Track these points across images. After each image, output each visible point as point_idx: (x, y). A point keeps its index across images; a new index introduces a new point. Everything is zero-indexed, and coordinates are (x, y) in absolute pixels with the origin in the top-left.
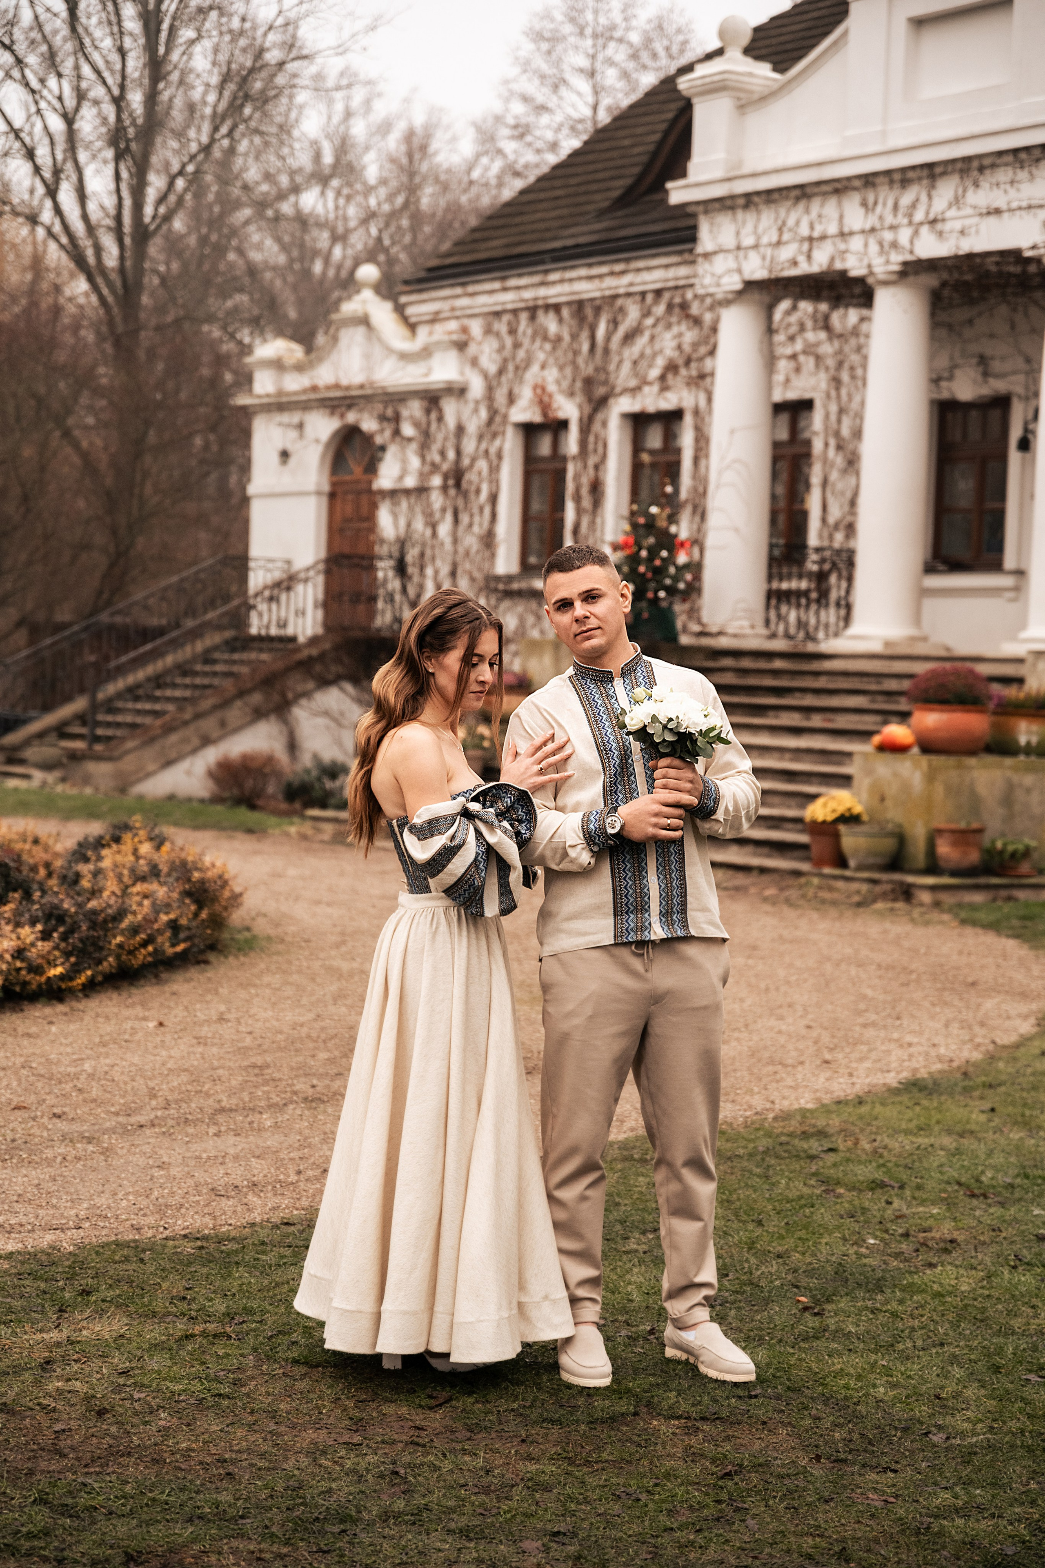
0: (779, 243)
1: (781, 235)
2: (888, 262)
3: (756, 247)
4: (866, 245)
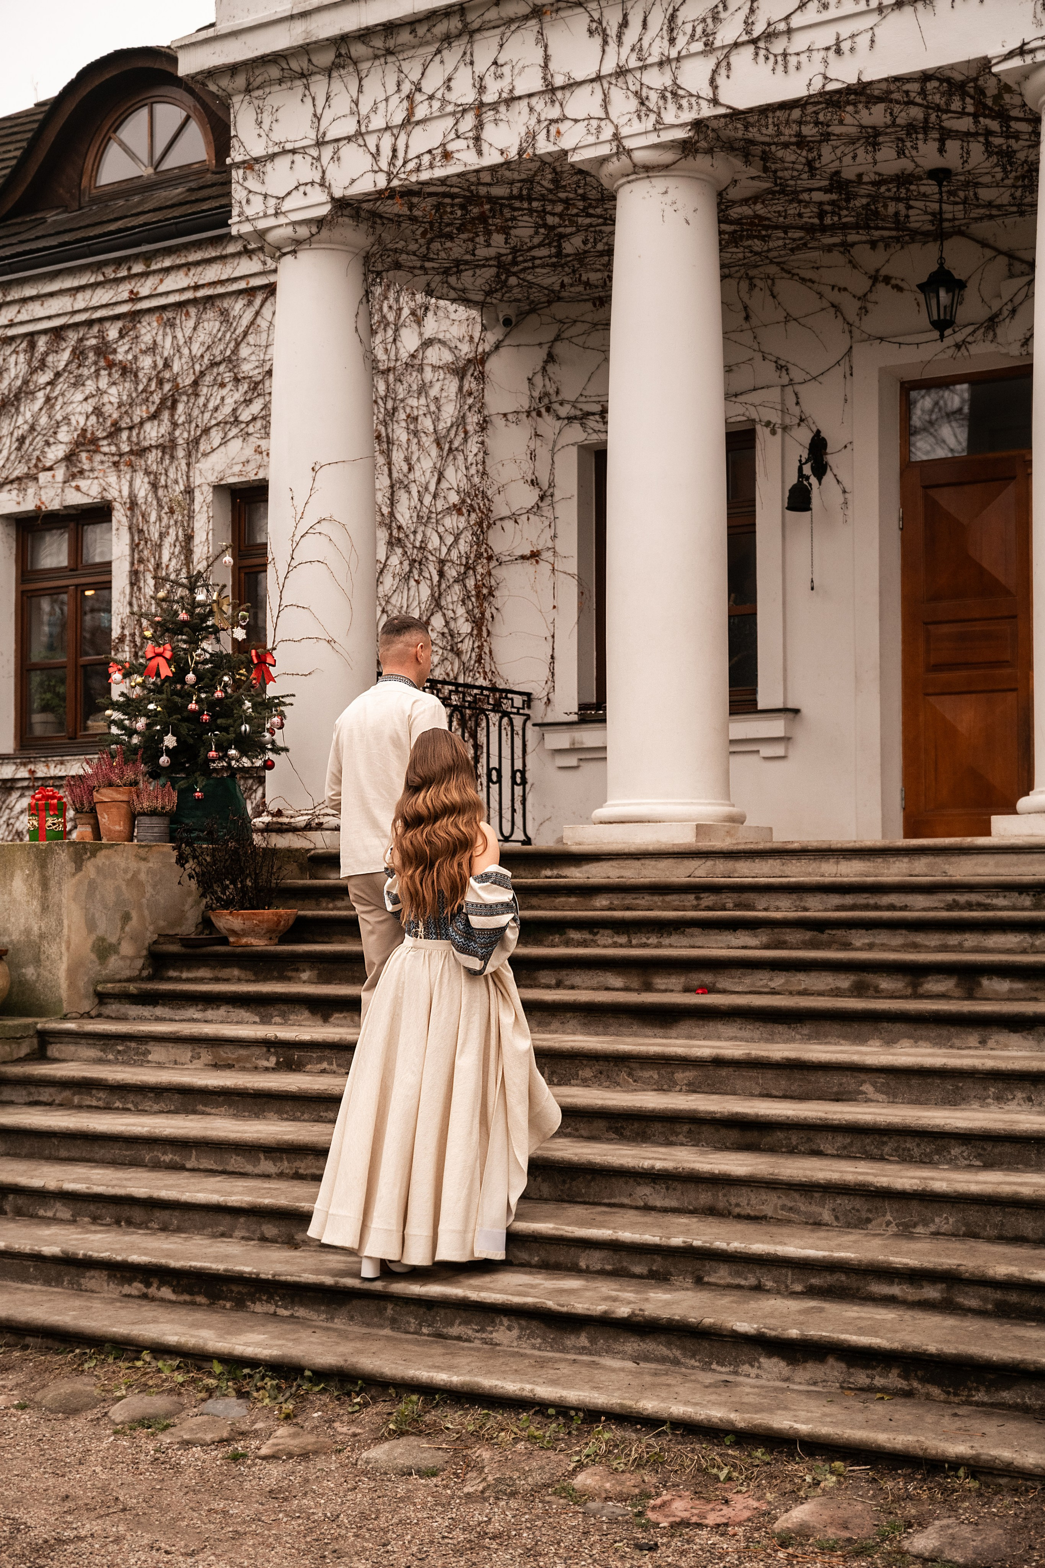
0: (408, 122)
1: (411, 111)
2: (659, 126)
3: (359, 135)
4: (606, 103)
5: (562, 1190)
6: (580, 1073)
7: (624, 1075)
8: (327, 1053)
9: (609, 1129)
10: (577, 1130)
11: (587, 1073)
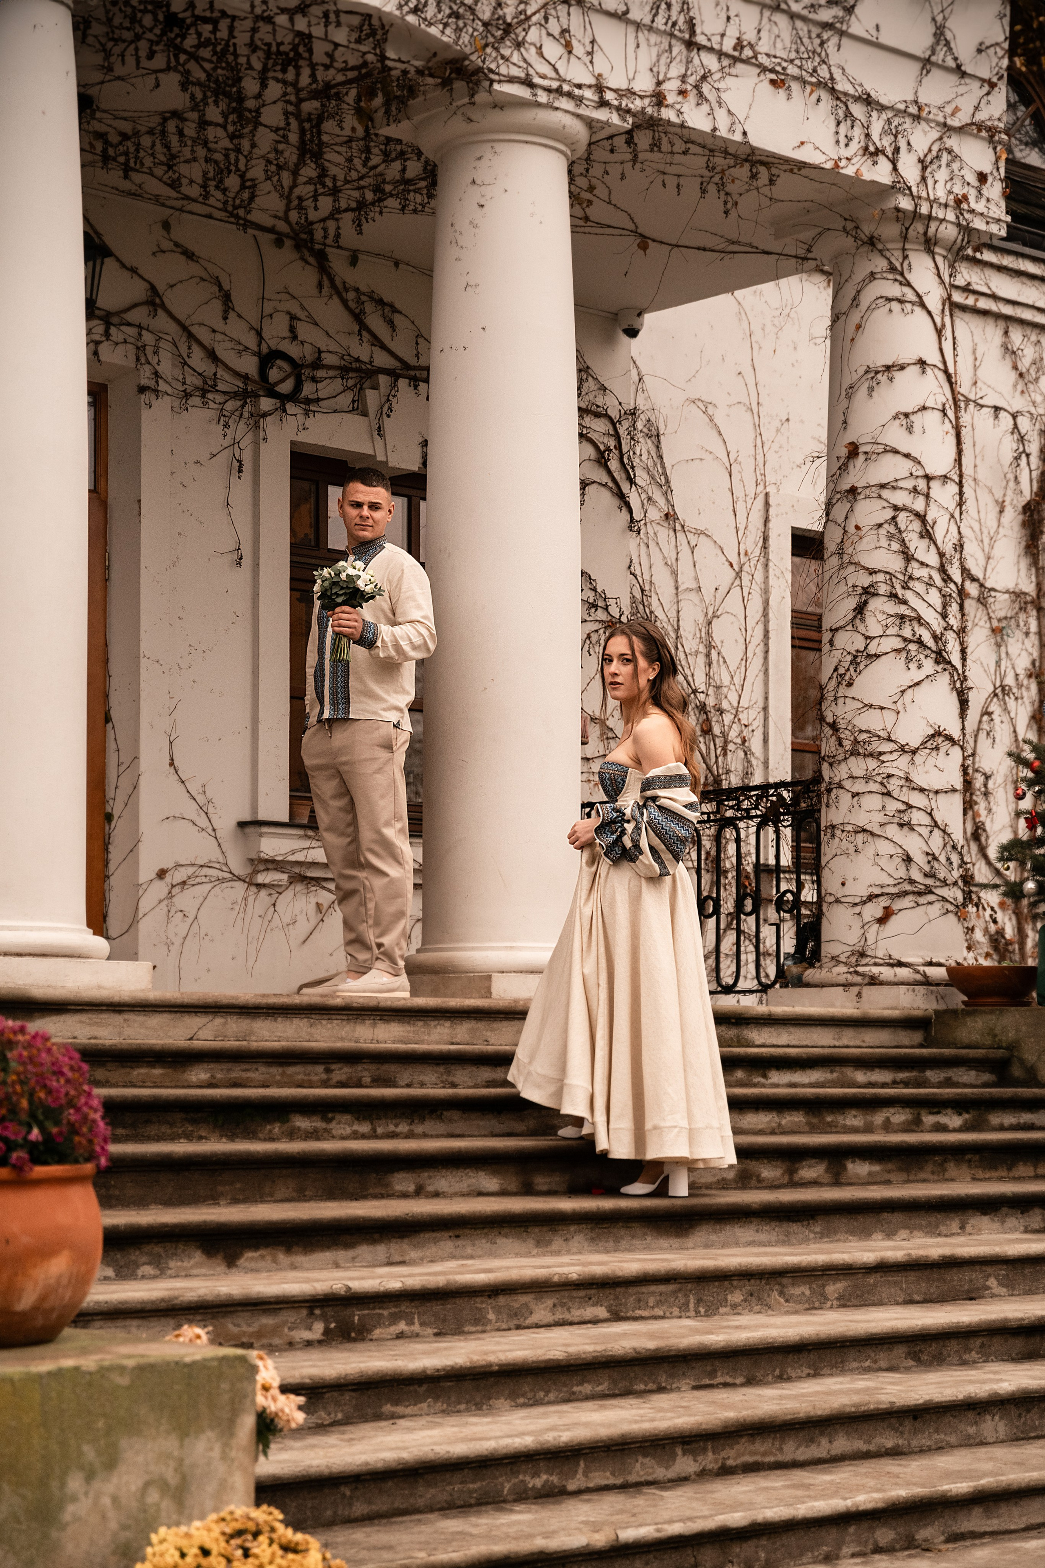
5: (1017, 1427)
6: (729, 1297)
7: (775, 1294)
8: (405, 1307)
9: (909, 1355)
10: (875, 1362)
11: (736, 1297)
